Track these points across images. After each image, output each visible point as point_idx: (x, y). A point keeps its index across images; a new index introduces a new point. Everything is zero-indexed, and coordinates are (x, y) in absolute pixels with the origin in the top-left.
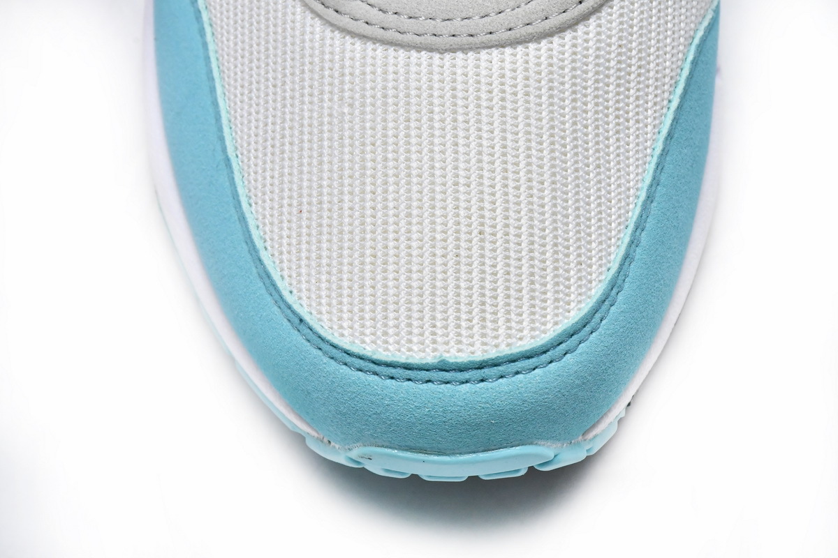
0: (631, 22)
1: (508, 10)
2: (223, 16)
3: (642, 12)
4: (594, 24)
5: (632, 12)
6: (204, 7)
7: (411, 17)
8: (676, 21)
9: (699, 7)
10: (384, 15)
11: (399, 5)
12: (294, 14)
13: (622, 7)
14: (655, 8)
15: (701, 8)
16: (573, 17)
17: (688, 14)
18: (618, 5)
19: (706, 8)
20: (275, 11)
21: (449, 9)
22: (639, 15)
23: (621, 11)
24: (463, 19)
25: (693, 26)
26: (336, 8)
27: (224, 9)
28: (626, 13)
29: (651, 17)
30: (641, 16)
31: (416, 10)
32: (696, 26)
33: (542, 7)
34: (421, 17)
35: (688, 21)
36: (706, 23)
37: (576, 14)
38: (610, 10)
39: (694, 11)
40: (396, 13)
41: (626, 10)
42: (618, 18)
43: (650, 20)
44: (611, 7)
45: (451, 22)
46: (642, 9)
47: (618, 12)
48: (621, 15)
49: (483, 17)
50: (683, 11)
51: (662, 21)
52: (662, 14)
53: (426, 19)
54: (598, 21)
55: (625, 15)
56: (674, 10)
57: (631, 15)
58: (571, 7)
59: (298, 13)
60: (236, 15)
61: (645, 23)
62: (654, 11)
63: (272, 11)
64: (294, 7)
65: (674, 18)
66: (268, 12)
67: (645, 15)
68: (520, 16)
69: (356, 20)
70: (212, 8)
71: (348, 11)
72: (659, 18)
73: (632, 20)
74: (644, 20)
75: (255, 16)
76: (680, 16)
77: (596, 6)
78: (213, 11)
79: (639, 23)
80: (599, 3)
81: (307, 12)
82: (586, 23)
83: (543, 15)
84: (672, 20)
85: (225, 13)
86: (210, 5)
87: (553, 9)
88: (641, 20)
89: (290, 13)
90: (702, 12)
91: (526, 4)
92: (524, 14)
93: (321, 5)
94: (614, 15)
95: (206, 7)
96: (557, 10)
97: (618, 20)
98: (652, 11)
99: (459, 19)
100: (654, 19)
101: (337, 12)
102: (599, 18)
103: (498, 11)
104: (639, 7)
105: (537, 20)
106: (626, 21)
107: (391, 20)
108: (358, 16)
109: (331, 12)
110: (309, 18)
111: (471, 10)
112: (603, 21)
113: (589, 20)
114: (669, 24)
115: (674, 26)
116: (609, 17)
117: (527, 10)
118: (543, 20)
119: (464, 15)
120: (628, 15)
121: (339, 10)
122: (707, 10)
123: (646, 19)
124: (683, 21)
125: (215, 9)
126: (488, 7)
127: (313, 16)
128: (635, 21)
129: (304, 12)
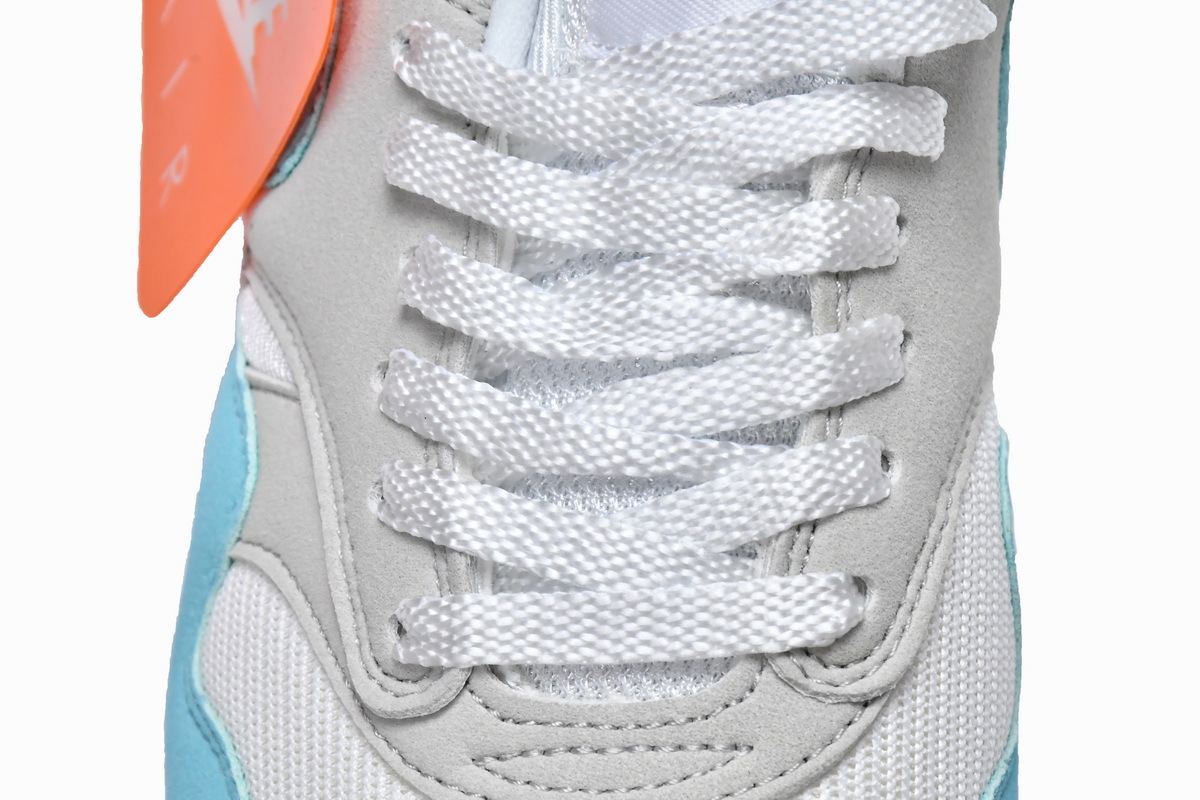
0: (882, 787)
1: (697, 774)
2: (269, 789)
3: (899, 772)
4: (827, 791)
5: (884, 771)
6: (241, 775)
7: (551, 789)
8: (952, 782)
9: (985, 759)
10: (509, 786)
11: (533, 771)
12: (375, 786)
13: (869, 765)
14: (918, 764)
15: (989, 759)
16: (795, 782)
17: (969, 770)
18: (863, 762)
19: (995, 759)
20: (348, 781)
21: (607, 774)
22: (894, 776)
23: (868, 771)
24: (629, 789)
25: (976, 787)
26: (438, 776)
27: (270, 779)
28: (875, 774)
29: (913, 779)
30: (898, 778)
31: (559, 778)
32: (981, 788)
33: (748, 768)
34: (566, 788)
35: (970, 781)
36: (996, 783)
37: (799, 777)
38: (850, 770)
39: (978, 765)
40: (528, 783)
41: (874, 769)
42: (863, 782)
43: (911, 782)
44: (852, 766)
45: (612, 794)
46: (898, 766)
47: (862, 773)
48: (868, 777)
49: (659, 786)
50: (961, 766)
51: (929, 784)
52: (929, 773)
53: (574, 791)
54: (833, 788)
55: (873, 777)
56: (948, 766)
57: (883, 776)
58: (791, 767)
59: (382, 784)
60: (288, 787)
61: (904, 788)
62: (917, 769)
63: (342, 782)
64: (375, 775)
65: (947, 778)
66: (336, 783)
67: (904, 776)
68: (715, 783)
69: (469, 794)
70: (252, 777)
71: (456, 781)
72: (925, 780)
73: (884, 783)
74: (903, 784)
75: (317, 789)
76: (957, 774)
77: (828, 764)
78: (254, 782)
79: (895, 788)
80: (833, 760)
81: (395, 783)
82: (815, 790)
83: (749, 781)
84: (944, 781)
85: (272, 784)
86: (250, 772)
87: (765, 771)
88: (898, 784)
89: (369, 785)
90: (990, 765)
91: (724, 764)
92: (721, 780)
93: (415, 771)
94: (857, 777)
95: (244, 776)
96: (770, 773)
97: (862, 785)
98: (913, 769)
99: (623, 790)
100: (917, 781)
101: (440, 782)
102: (834, 783)
103: (681, 776)
104: (894, 764)
105: (740, 789)
106: (875, 786)
107: (521, 792)
108: (471, 788)
109: (431, 782)
110: (399, 791)
111: (641, 775)
112: (841, 787)
113: (818, 785)
114: (940, 787)
115: (948, 789)
116: (849, 781)
117: (726, 774)
118: (749, 788)
119: (631, 784)
120: (877, 776)
121: (443, 779)
122: (998, 762)
123: (906, 781)
124: (961, 783)
125: (257, 779)
126: (667, 770)
127: (403, 788)
128: (889, 785)
129: (391, 783)
